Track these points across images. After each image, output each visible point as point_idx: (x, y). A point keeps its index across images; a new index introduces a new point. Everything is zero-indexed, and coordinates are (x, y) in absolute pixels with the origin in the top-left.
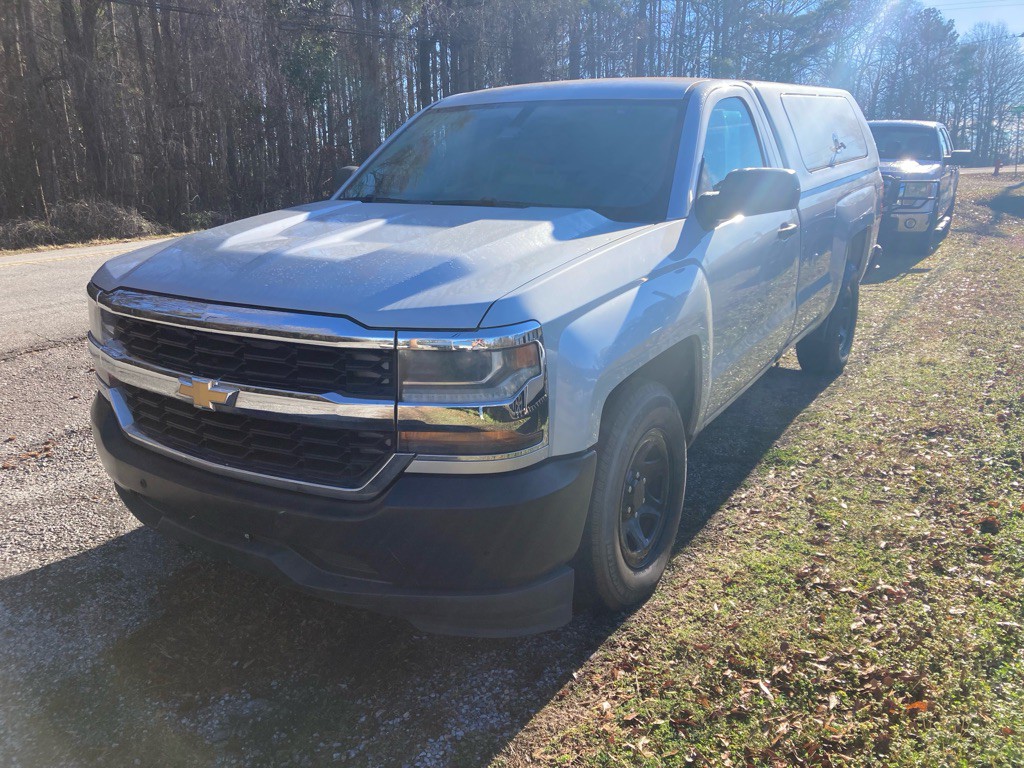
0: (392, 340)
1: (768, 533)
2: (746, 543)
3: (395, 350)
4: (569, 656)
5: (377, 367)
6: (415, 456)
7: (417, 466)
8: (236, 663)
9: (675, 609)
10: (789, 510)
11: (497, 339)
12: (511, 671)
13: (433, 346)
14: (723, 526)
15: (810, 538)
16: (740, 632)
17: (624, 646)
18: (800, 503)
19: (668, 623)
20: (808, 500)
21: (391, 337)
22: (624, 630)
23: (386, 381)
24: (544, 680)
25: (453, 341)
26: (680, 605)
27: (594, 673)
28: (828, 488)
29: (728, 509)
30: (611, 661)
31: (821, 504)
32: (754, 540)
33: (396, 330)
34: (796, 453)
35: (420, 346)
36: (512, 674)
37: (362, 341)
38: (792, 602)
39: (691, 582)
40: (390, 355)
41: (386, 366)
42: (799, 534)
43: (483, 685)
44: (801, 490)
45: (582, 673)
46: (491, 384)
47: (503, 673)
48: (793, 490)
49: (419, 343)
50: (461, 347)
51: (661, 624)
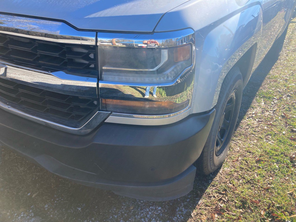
0: (94, 38)
1: (269, 133)
2: (260, 137)
3: (96, 46)
4: (188, 200)
5: (86, 57)
6: (111, 113)
7: (112, 119)
8: (29, 194)
9: (235, 174)
10: (275, 121)
11: (164, 40)
12: (160, 208)
13: (123, 44)
14: (247, 127)
15: (290, 137)
16: (271, 192)
17: (214, 197)
18: (280, 118)
19: (234, 183)
20: (283, 117)
21: (93, 36)
22: (213, 186)
23: (92, 66)
24: (177, 216)
25: (134, 41)
26: (238, 172)
27: (202, 214)
28: (290, 111)
29: (247, 118)
30: (210, 206)
31: (289, 119)
32: (264, 136)
33: (97, 32)
34: (271, 93)
35: (117, 44)
36: (160, 210)
37: (86, 40)
38: (292, 174)
39: (240, 158)
40: (94, 49)
41: (92, 56)
42: (284, 134)
43: (146, 216)
44: (278, 111)
45: (196, 213)
46: (160, 71)
47: (156, 209)
48: (274, 111)
49: (117, 42)
50: (139, 45)
51: (231, 183)
